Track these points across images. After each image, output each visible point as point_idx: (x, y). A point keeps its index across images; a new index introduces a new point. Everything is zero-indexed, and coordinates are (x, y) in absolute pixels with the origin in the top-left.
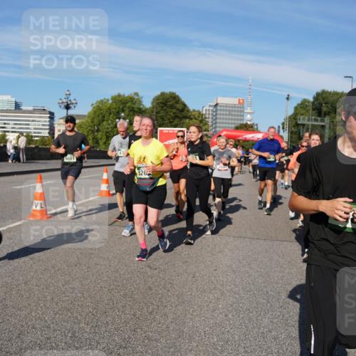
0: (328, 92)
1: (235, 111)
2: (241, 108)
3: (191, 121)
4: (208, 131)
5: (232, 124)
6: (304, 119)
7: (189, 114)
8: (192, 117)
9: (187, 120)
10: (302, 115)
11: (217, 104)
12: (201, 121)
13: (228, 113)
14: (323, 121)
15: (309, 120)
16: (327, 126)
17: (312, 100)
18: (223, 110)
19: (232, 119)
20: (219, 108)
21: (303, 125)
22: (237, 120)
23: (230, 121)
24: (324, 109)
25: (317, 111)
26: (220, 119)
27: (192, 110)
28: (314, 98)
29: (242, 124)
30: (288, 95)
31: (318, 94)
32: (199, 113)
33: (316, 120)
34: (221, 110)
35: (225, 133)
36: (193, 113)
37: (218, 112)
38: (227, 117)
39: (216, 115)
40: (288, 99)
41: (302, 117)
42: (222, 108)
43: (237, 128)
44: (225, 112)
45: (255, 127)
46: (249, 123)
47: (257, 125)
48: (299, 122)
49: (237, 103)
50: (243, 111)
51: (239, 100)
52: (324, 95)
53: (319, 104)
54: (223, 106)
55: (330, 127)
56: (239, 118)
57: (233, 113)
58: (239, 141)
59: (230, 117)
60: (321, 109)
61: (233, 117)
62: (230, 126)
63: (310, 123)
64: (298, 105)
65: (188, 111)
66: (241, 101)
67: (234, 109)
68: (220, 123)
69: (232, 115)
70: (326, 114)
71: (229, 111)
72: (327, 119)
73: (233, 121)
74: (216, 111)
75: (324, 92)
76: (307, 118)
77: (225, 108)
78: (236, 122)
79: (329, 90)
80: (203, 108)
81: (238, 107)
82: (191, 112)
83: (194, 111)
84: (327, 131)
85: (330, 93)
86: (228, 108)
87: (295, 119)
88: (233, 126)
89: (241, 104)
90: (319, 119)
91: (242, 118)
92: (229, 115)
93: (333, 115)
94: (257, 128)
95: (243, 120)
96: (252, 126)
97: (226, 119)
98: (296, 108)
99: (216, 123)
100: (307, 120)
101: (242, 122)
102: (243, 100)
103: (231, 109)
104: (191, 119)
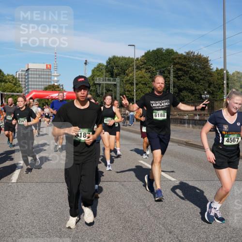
0: (118, 57)
1: (44, 74)
2: (48, 72)
3: (6, 85)
4: (22, 92)
5: (41, 85)
6: (99, 80)
7: (4, 78)
8: (7, 80)
9: (3, 83)
10: (98, 76)
11: (28, 69)
12: (15, 84)
13: (38, 76)
14: (115, 80)
15: (103, 81)
16: (118, 85)
17: (105, 64)
18: (34, 74)
19: (41, 81)
20: (30, 72)
21: (100, 84)
22: (46, 82)
23: (40, 83)
24: (116, 71)
25: (110, 73)
26: (32, 81)
27: (6, 75)
28: (107, 62)
29: (49, 86)
30: (86, 61)
31: (110, 59)
32: (13, 77)
33: (109, 80)
34: (32, 74)
35: (34, 93)
36: (8, 77)
37: (30, 76)
38: (38, 80)
39: (28, 78)
40: (86, 63)
41: (98, 78)
42: (33, 73)
43: (46, 89)
44: (35, 76)
45: (61, 87)
46: (56, 84)
47: (62, 85)
48: (96, 82)
49: (45, 68)
50: (51, 75)
51: (47, 65)
52: (115, 60)
53: (112, 67)
54: (34, 71)
55: (121, 85)
56: (47, 80)
57: (43, 76)
58: (48, 99)
59: (40, 80)
60: (113, 71)
61: (43, 80)
62: (40, 87)
63: (104, 82)
64: (95, 68)
65: (3, 75)
66: (49, 66)
67: (43, 73)
68: (32, 85)
69: (41, 78)
70: (117, 75)
71: (39, 75)
72: (118, 79)
73: (43, 83)
74: (28, 75)
75: (114, 57)
76: (102, 79)
77: (35, 73)
78: (45, 83)
79: (119, 56)
80: (17, 72)
81: (46, 71)
82: (6, 76)
83: (8, 75)
84: (118, 88)
85: (119, 58)
86: (38, 73)
87: (93, 80)
88: (43, 87)
89: (49, 68)
90: (112, 79)
91: (50, 80)
92: (39, 78)
93: (123, 76)
94: (63, 89)
95: (51, 82)
96: (58, 87)
97: (36, 81)
98: (93, 71)
99: (28, 85)
100: (102, 81)
101: (50, 84)
102: (50, 65)
103: (40, 73)
104: (6, 82)
